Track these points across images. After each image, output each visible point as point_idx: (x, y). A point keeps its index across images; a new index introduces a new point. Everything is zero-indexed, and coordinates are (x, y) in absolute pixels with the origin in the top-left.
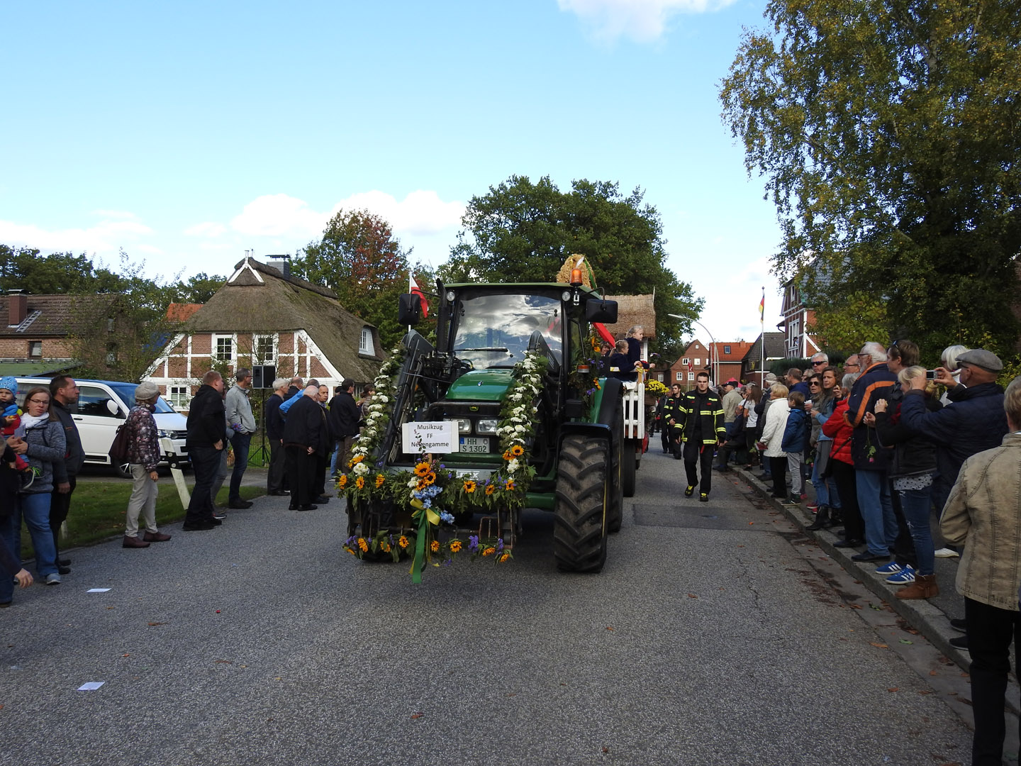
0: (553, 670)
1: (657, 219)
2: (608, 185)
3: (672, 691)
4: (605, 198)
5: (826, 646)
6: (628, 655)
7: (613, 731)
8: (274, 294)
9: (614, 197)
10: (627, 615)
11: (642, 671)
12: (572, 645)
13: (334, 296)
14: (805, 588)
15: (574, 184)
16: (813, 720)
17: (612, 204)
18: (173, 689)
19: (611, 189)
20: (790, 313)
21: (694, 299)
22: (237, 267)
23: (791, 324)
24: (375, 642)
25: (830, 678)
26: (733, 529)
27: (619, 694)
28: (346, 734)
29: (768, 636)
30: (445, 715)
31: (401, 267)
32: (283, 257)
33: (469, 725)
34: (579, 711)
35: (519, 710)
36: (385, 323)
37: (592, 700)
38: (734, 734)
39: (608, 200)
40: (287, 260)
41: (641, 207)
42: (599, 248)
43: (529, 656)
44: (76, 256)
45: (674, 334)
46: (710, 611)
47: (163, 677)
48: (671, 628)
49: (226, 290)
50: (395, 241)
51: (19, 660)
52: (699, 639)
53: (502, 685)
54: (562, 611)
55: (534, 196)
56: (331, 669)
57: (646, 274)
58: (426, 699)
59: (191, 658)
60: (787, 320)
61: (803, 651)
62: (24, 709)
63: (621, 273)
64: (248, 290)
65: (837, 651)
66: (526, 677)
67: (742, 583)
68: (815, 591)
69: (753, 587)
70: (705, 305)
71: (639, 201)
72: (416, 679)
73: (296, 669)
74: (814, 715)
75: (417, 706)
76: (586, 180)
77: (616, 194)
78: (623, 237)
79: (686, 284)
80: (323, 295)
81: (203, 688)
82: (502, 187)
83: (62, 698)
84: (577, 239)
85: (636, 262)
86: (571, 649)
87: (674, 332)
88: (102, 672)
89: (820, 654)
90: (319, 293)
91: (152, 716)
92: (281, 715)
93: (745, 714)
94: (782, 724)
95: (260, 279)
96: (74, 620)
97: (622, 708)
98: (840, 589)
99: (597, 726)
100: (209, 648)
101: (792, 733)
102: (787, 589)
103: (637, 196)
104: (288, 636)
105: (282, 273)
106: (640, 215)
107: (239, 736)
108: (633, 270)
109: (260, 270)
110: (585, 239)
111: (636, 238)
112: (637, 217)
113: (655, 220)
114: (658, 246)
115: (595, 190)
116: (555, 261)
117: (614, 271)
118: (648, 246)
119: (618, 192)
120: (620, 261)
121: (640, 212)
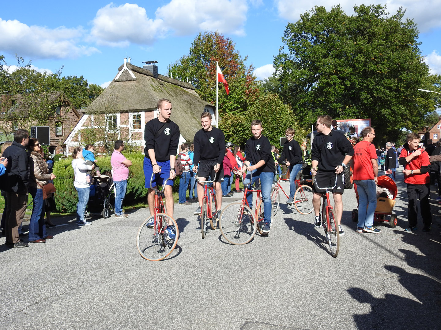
2: (379, 7)
4: (377, 17)
8: (142, 85)
9: (383, 15)
13: (192, 88)
15: (355, 8)
17: (382, 20)
19: (381, 10)
22: (120, 70)
31: (240, 69)
32: (153, 62)
36: (227, 104)
39: (379, 17)
40: (156, 64)
41: (403, 20)
42: (372, 50)
45: (430, 109)
49: (113, 84)
50: (236, 53)
55: (329, 18)
57: (406, 66)
63: (387, 66)
64: (126, 83)
71: (401, 17)
76: (363, 5)
77: (385, 13)
78: (390, 42)
79: (438, 75)
80: (184, 87)
82: (307, 15)
84: (356, 44)
85: (399, 58)
87: (430, 107)
95: (134, 77)
103: (400, 14)
105: (153, 73)
106: (402, 26)
108: (398, 64)
109: (133, 70)
110: (362, 44)
111: (399, 41)
112: (400, 28)
113: (413, 29)
114: (415, 47)
115: (370, 11)
116: (342, 60)
117: (383, 65)
118: (408, 47)
119: (386, 11)
120: (387, 57)
121: (402, 24)
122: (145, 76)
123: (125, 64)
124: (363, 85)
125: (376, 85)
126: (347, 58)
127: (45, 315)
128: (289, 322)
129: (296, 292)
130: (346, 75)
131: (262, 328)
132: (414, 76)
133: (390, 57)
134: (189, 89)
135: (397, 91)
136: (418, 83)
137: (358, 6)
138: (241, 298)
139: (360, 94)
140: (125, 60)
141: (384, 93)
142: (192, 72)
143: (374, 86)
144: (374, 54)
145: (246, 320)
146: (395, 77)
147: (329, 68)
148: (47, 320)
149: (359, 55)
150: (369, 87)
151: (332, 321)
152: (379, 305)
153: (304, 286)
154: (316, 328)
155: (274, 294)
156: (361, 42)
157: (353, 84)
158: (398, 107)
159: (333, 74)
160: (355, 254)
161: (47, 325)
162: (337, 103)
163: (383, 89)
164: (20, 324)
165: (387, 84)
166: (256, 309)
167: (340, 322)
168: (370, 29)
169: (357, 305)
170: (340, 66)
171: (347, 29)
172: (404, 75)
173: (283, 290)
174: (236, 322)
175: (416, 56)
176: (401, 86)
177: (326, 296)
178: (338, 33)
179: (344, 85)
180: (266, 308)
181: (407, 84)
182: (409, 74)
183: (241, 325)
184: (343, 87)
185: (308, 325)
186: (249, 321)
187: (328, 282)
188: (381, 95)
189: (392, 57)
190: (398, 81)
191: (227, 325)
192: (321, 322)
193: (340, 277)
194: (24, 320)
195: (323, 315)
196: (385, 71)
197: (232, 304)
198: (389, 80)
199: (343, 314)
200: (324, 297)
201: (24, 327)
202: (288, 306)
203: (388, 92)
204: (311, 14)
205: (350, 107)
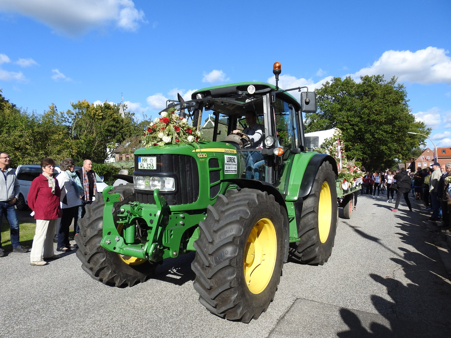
1: (404, 90)
2: (378, 76)
4: (377, 83)
9: (381, 82)
15: (362, 78)
17: (381, 85)
19: (380, 79)
21: (426, 129)
22: (206, 121)
39: (379, 84)
41: (396, 85)
42: (374, 105)
45: (415, 145)
55: (343, 85)
57: (398, 116)
63: (385, 117)
70: (431, 131)
78: (386, 100)
79: (421, 122)
82: (328, 83)
84: (362, 102)
85: (393, 111)
87: (415, 144)
103: (393, 81)
106: (395, 89)
108: (392, 115)
110: (367, 101)
111: (393, 100)
112: (393, 90)
113: (403, 91)
114: (405, 103)
115: (372, 80)
116: (352, 113)
117: (381, 116)
118: (399, 103)
119: (384, 79)
120: (384, 110)
121: (395, 88)
122: (222, 125)
123: (210, 117)
124: (367, 129)
125: (376, 130)
126: (356, 111)
127: (161, 285)
128: (327, 300)
129: (330, 277)
130: (355, 123)
131: (308, 304)
132: (404, 123)
133: (386, 110)
135: (392, 133)
136: (407, 128)
137: (364, 76)
138: (292, 280)
139: (365, 135)
140: (209, 114)
141: (382, 135)
143: (375, 130)
144: (375, 108)
145: (296, 297)
146: (390, 124)
147: (343, 118)
148: (163, 289)
149: (364, 109)
150: (372, 131)
151: (358, 301)
152: (392, 290)
153: (336, 273)
154: (347, 306)
155: (314, 277)
156: (366, 100)
157: (360, 129)
158: (392, 144)
159: (346, 122)
160: (369, 250)
161: (163, 293)
162: (349, 142)
163: (382, 132)
164: (146, 291)
165: (384, 129)
166: (303, 289)
167: (364, 302)
168: (372, 92)
169: (376, 290)
170: (351, 117)
171: (356, 92)
172: (396, 122)
173: (320, 275)
174: (289, 298)
175: (405, 109)
176: (394, 130)
177: (352, 281)
178: (349, 94)
179: (354, 129)
180: (310, 288)
181: (399, 129)
182: (400, 122)
183: (293, 300)
184: (353, 131)
185: (341, 303)
186: (298, 297)
187: (352, 271)
188: (380, 136)
189: (388, 110)
190: (392, 126)
191: (283, 300)
192: (351, 301)
193: (361, 267)
194: (148, 288)
195: (351, 296)
196: (383, 120)
197: (286, 284)
198: (386, 126)
199: (366, 296)
200: (351, 282)
201: (148, 293)
202: (325, 288)
203: (385, 134)
204: (331, 83)
205: (358, 145)
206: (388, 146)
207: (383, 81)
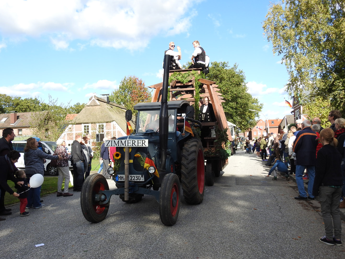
0: (202, 234)
1: (243, 75)
2: (224, 63)
3: (246, 241)
4: (223, 68)
5: (305, 224)
6: (230, 229)
7: (223, 254)
8: (103, 108)
9: (227, 67)
10: (231, 216)
11: (235, 234)
12: (210, 226)
14: (299, 205)
16: (299, 250)
17: (227, 70)
18: (65, 243)
20: (295, 107)
21: (259, 104)
22: (90, 100)
23: (296, 111)
24: (137, 226)
25: (306, 235)
26: (273, 186)
27: (226, 242)
28: (125, 256)
29: (284, 221)
30: (162, 250)
32: (106, 95)
33: (170, 253)
34: (211, 248)
35: (189, 248)
37: (216, 244)
38: (268, 255)
39: (225, 68)
41: (237, 70)
42: (222, 86)
43: (194, 230)
44: (34, 99)
45: (252, 118)
46: (262, 214)
47: (62, 239)
48: (247, 220)
49: (87, 108)
51: (12, 235)
52: (257, 223)
53: (183, 240)
54: (206, 215)
56: (121, 236)
57: (240, 95)
58: (155, 245)
59: (72, 233)
60: (294, 110)
61: (297, 226)
62: (13, 251)
63: (231, 95)
64: (94, 107)
65: (310, 226)
66: (192, 237)
67: (275, 204)
68: (303, 206)
69: (279, 205)
70: (263, 106)
72: (152, 238)
73: (109, 236)
74: (299, 248)
75: (152, 247)
76: (216, 62)
78: (231, 82)
79: (256, 99)
80: (121, 108)
81: (76, 243)
83: (26, 247)
85: (236, 91)
86: (209, 227)
87: (252, 116)
88: (41, 238)
89: (303, 227)
90: (120, 108)
91: (57, 252)
92: (103, 251)
93: (273, 248)
94: (287, 251)
95: (98, 103)
96: (31, 222)
97: (227, 247)
98: (312, 205)
99: (217, 252)
100: (78, 230)
101: (290, 254)
102: (292, 205)
103: (235, 67)
104: (106, 225)
105: (106, 101)
106: (237, 74)
107: (88, 258)
108: (236, 94)
109: (98, 100)
111: (236, 82)
112: (236, 74)
114: (244, 85)
115: (220, 65)
117: (228, 95)
118: (240, 85)
119: (228, 65)
120: (230, 91)
121: (237, 72)
123: (93, 96)
125: (225, 106)
132: (245, 101)
133: (231, 90)
134: (124, 109)
135: (236, 109)
136: (247, 104)
137: (213, 62)
141: (229, 110)
142: (122, 99)
144: (224, 89)
146: (235, 101)
163: (229, 108)
165: (231, 105)
168: (220, 76)
172: (239, 100)
175: (245, 90)
176: (238, 106)
182: (242, 100)
189: (232, 90)
190: (236, 103)
196: (230, 98)
198: (232, 103)
203: (231, 109)
206: (233, 119)
207: (228, 67)
